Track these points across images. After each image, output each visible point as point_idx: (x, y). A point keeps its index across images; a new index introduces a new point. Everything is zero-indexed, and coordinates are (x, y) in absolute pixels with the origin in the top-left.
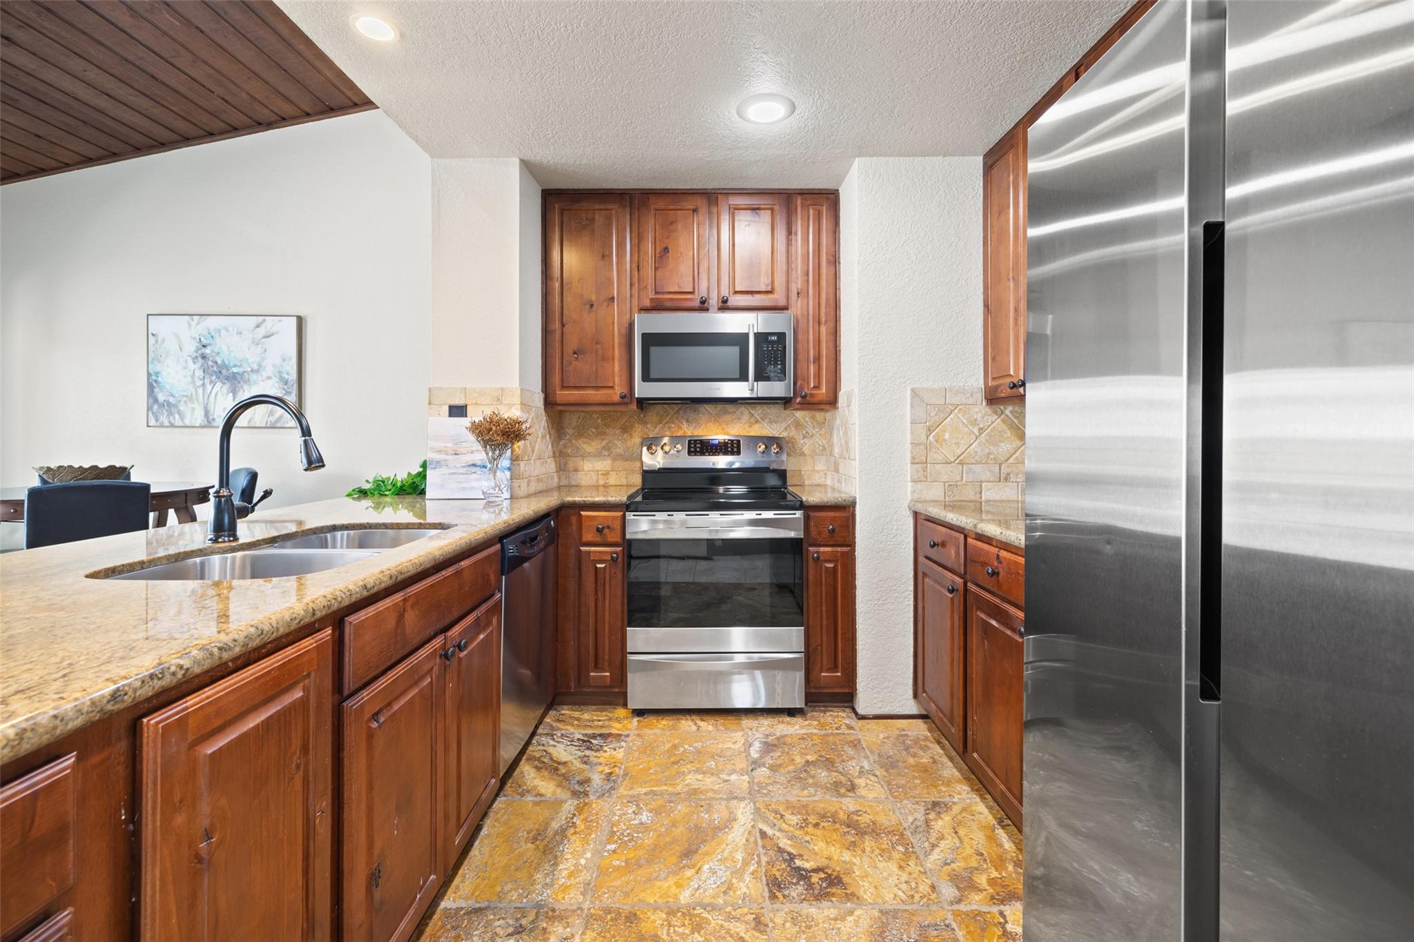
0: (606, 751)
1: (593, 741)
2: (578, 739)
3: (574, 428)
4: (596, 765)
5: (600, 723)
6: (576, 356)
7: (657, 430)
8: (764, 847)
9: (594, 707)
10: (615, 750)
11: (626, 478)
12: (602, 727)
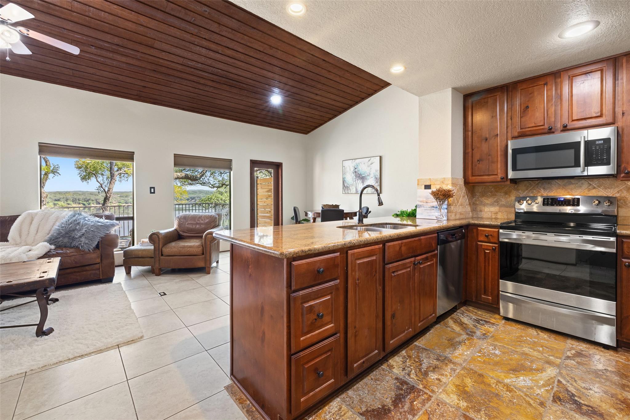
0: (485, 326)
1: (480, 321)
2: (474, 319)
3: (480, 193)
4: (479, 329)
5: (486, 317)
6: (478, 162)
7: (525, 193)
8: (557, 385)
9: (484, 311)
10: (490, 327)
11: (507, 216)
12: (486, 318)
